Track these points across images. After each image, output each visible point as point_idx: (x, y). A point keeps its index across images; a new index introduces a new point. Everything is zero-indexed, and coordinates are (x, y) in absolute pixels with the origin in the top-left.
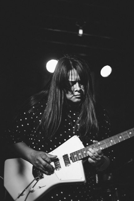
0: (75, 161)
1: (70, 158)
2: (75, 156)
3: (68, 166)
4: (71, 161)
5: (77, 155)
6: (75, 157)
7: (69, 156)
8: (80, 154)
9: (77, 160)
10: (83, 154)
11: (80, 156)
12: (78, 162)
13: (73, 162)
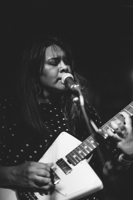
0: (77, 163)
1: (68, 161)
2: (75, 156)
3: (70, 173)
4: (71, 165)
5: (77, 154)
6: (75, 158)
7: (66, 160)
8: (80, 152)
9: (80, 161)
10: (84, 151)
11: (82, 154)
12: (81, 163)
13: (74, 165)
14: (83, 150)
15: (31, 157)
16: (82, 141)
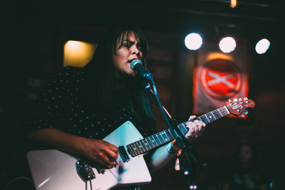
0: (136, 156)
1: (128, 151)
3: (128, 162)
4: (130, 156)
6: (135, 150)
7: (126, 149)
8: (140, 147)
9: (138, 155)
11: (142, 149)
12: (139, 157)
13: (133, 156)
14: (143, 146)
15: (80, 132)
16: (144, 138)
